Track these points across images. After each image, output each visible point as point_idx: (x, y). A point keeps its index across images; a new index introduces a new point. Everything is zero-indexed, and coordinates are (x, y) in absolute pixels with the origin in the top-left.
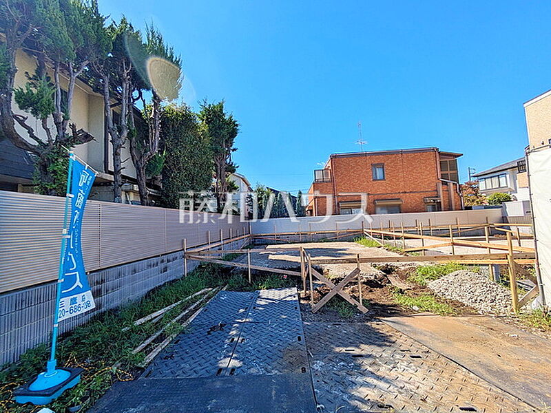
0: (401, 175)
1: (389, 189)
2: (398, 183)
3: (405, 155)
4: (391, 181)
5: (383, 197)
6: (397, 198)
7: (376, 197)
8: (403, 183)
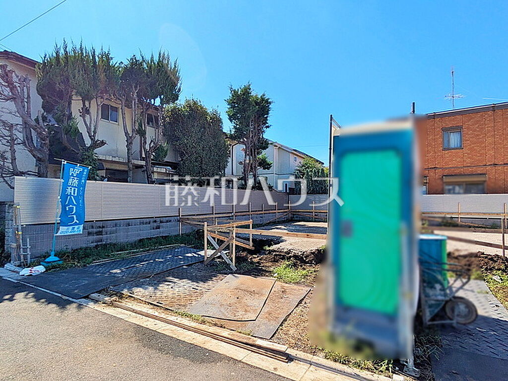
0: (490, 140)
1: (468, 160)
2: (483, 151)
3: (499, 112)
4: (471, 149)
5: (457, 171)
6: (479, 172)
7: (446, 172)
8: (492, 152)
